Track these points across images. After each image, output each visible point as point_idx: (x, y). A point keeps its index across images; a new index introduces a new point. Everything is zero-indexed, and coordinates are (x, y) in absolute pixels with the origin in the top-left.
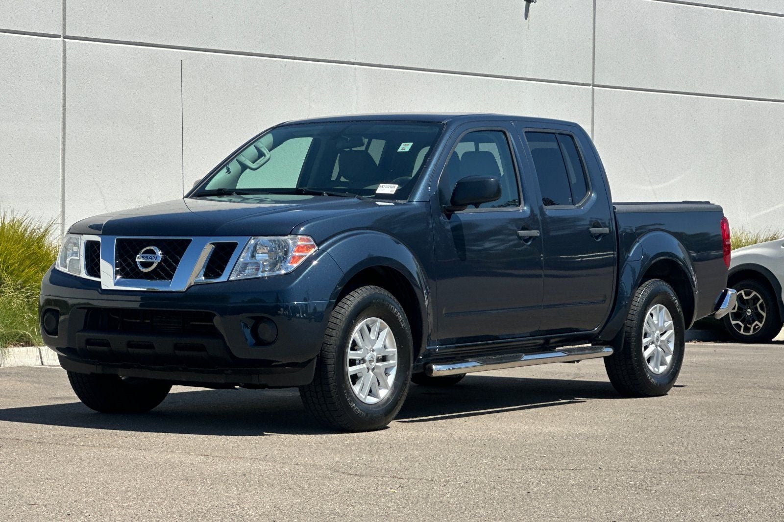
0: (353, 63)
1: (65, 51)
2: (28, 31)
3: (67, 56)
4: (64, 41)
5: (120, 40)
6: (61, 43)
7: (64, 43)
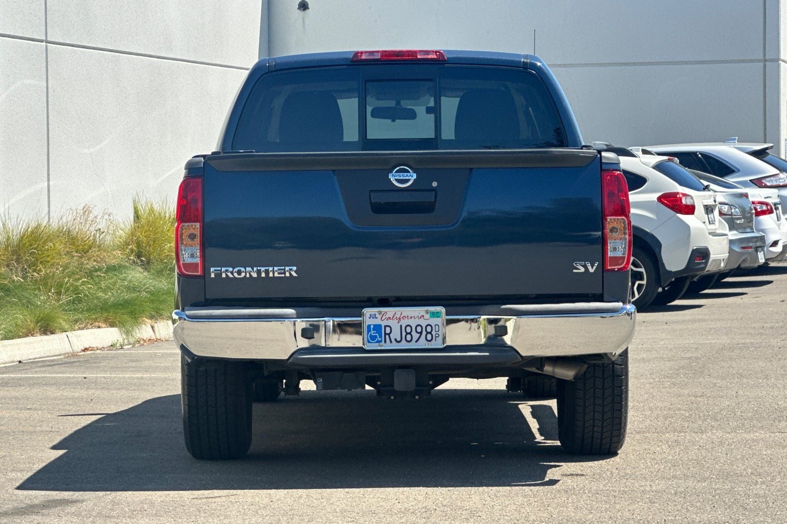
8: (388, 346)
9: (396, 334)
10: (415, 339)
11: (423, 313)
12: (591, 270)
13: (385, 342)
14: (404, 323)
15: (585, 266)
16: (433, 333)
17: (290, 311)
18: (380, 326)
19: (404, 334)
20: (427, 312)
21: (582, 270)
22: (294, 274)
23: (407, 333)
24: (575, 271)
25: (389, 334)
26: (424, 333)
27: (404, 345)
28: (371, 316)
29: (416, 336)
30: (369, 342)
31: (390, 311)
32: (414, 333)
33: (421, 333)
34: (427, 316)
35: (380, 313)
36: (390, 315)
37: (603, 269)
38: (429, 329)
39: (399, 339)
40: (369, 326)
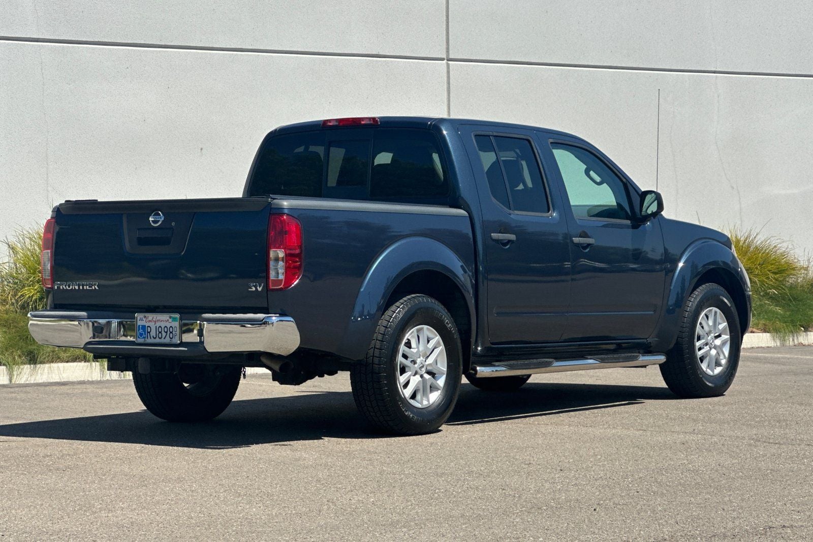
0: (714, 72)
1: (448, 72)
2: (416, 56)
3: (451, 77)
4: (447, 63)
5: (498, 59)
6: (445, 65)
7: (448, 65)
8: (149, 341)
9: (153, 333)
10: (164, 337)
11: (168, 318)
12: (260, 289)
13: (147, 338)
14: (158, 324)
15: (256, 287)
16: (174, 333)
17: (84, 314)
18: (145, 326)
19: (158, 333)
20: (170, 317)
21: (254, 289)
22: (97, 288)
23: (159, 332)
24: (250, 290)
25: (149, 332)
26: (169, 332)
27: (157, 340)
28: (141, 319)
29: (164, 334)
30: (139, 338)
31: (151, 316)
32: (163, 332)
33: (166, 332)
34: (170, 320)
35: (145, 317)
36: (150, 318)
37: (267, 289)
38: (171, 330)
39: (155, 337)
40: (139, 326)
